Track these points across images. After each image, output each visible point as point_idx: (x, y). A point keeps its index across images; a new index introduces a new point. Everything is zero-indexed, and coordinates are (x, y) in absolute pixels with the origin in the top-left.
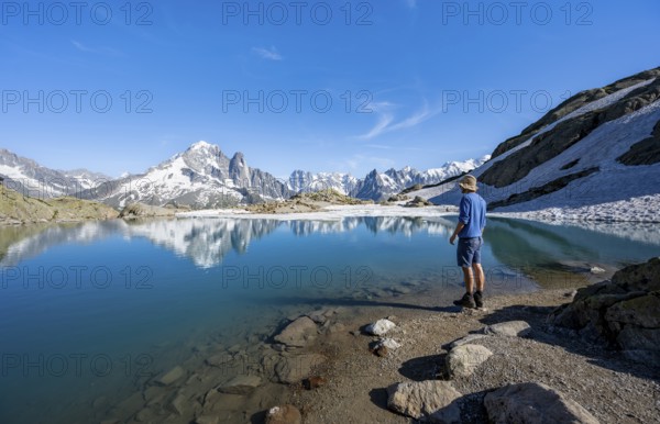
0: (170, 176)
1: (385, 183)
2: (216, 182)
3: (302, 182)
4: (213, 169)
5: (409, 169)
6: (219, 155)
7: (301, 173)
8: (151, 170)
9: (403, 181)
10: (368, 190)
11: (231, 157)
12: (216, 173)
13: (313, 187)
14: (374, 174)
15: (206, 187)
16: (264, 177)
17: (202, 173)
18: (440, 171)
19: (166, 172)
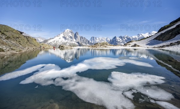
0: (60, 38)
1: (119, 40)
2: (71, 40)
3: (94, 39)
4: (70, 36)
5: (126, 36)
6: (72, 33)
7: (94, 37)
8: (55, 37)
9: (124, 40)
10: (114, 42)
11: (75, 33)
12: (71, 37)
13: (97, 41)
14: (115, 38)
15: (69, 41)
16: (84, 39)
17: (68, 38)
18: (136, 36)
19: (59, 37)
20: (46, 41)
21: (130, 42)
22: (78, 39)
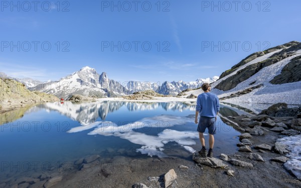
0: (71, 82)
1: (171, 88)
2: (93, 85)
3: (132, 85)
4: (92, 79)
5: (181, 82)
6: (95, 73)
7: (132, 82)
8: (62, 79)
9: (178, 87)
10: (164, 90)
11: (101, 74)
12: (93, 81)
13: (138, 89)
16: (115, 84)
18: (195, 82)
19: (69, 80)
20: (41, 86)
21: (186, 90)
22: (106, 85)
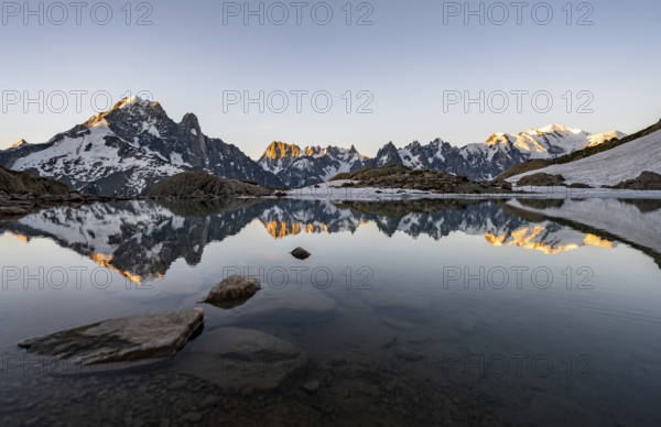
0: (89, 147)
2: (156, 157)
4: (152, 137)
14: (390, 147)
16: (228, 152)
17: (136, 144)
19: (81, 142)
